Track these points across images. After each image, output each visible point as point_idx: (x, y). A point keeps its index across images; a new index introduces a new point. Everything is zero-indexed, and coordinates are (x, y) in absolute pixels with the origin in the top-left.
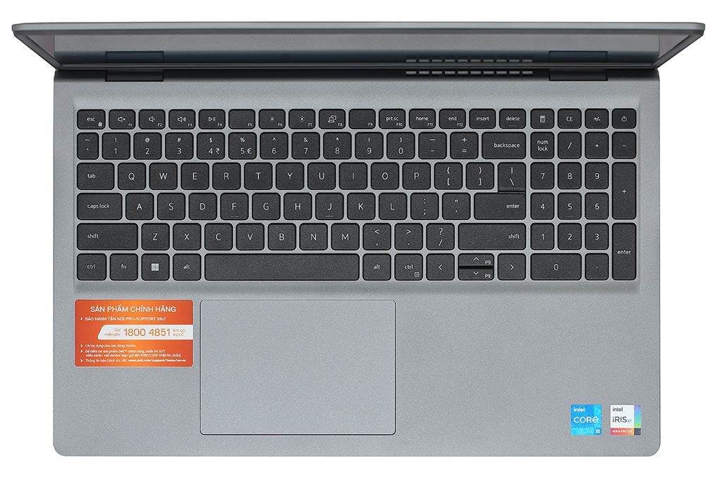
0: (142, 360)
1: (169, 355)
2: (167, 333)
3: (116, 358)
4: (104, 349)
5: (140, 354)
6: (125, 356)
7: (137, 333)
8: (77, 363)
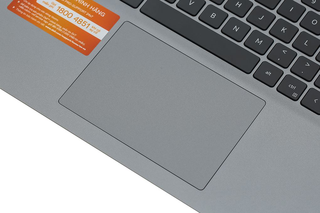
0: (55, 31)
1: (77, 40)
2: (87, 26)
3: (38, 19)
4: (35, 10)
5: (57, 27)
6: (46, 22)
7: (65, 14)
8: (10, 7)
